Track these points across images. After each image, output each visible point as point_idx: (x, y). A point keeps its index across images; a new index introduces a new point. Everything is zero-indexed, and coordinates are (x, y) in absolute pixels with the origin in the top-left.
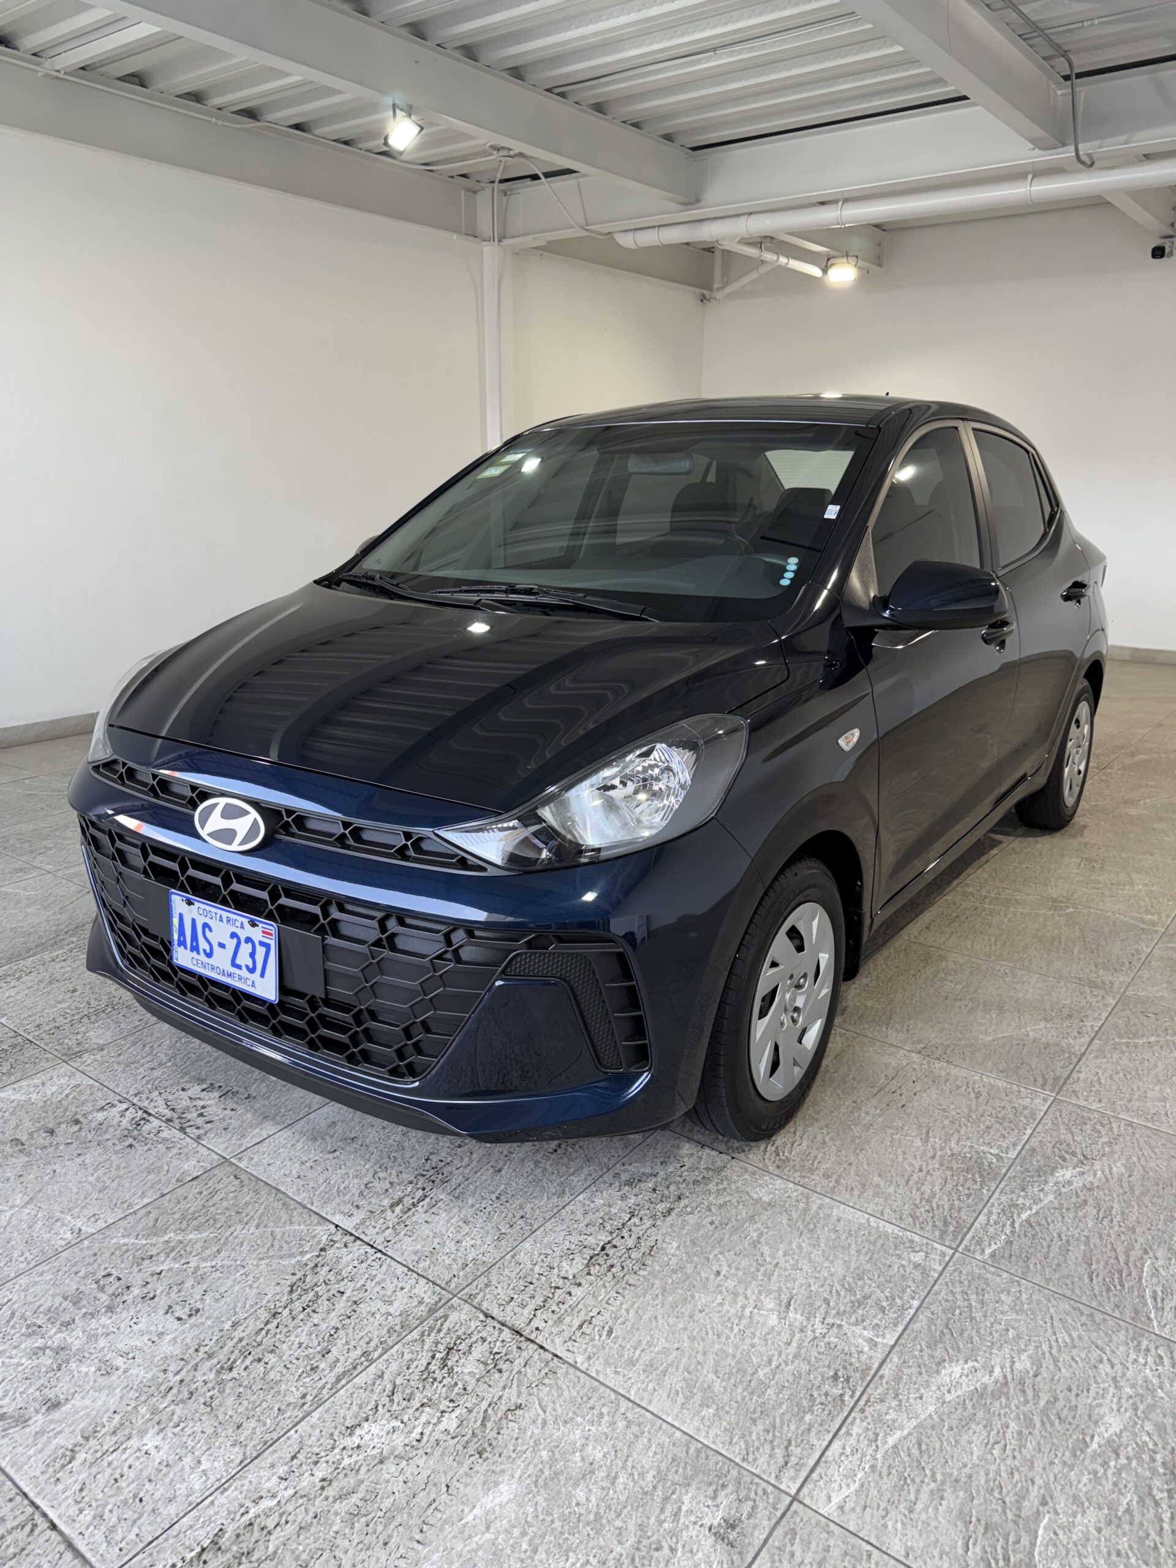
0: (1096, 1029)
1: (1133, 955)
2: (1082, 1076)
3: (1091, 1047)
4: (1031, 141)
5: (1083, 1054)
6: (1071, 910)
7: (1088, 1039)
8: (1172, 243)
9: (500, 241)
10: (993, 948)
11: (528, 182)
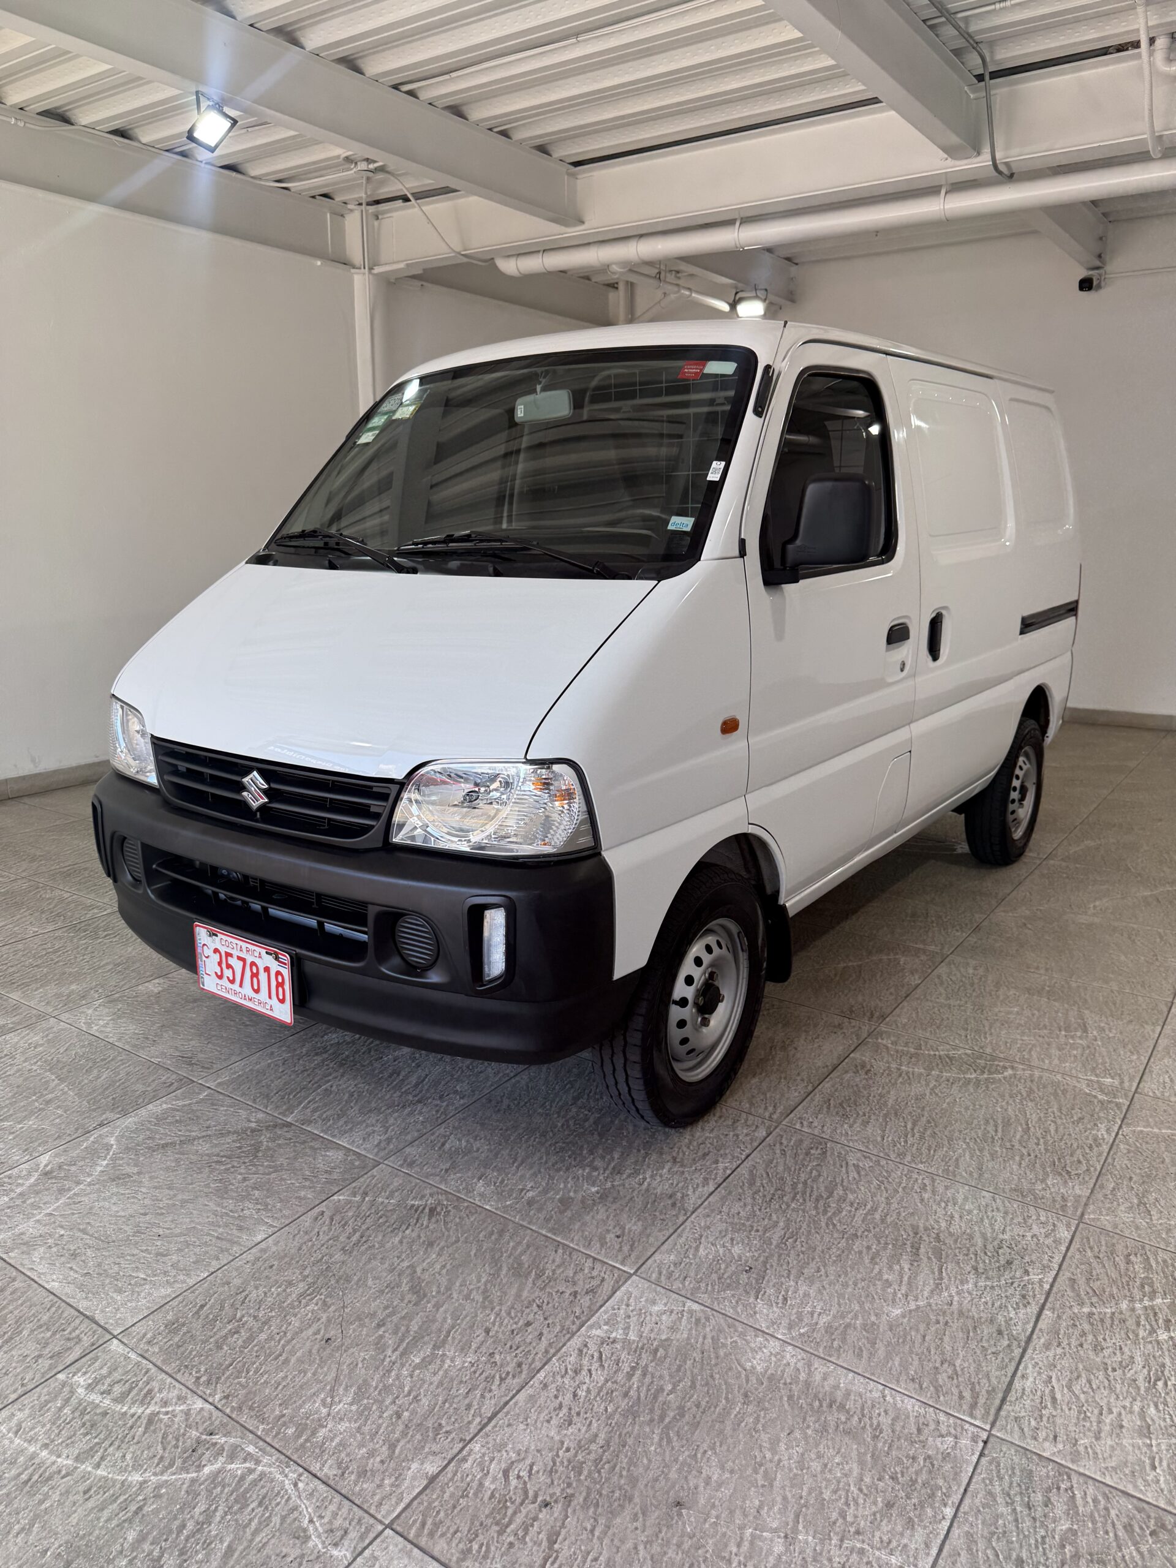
0: (1047, 1287)
1: (1091, 1147)
2: (1028, 1383)
3: (1040, 1325)
4: (945, 150)
5: (1029, 1339)
6: (1010, 1072)
7: (1034, 1309)
8: (1100, 275)
9: (371, 269)
10: (910, 1140)
11: (399, 203)
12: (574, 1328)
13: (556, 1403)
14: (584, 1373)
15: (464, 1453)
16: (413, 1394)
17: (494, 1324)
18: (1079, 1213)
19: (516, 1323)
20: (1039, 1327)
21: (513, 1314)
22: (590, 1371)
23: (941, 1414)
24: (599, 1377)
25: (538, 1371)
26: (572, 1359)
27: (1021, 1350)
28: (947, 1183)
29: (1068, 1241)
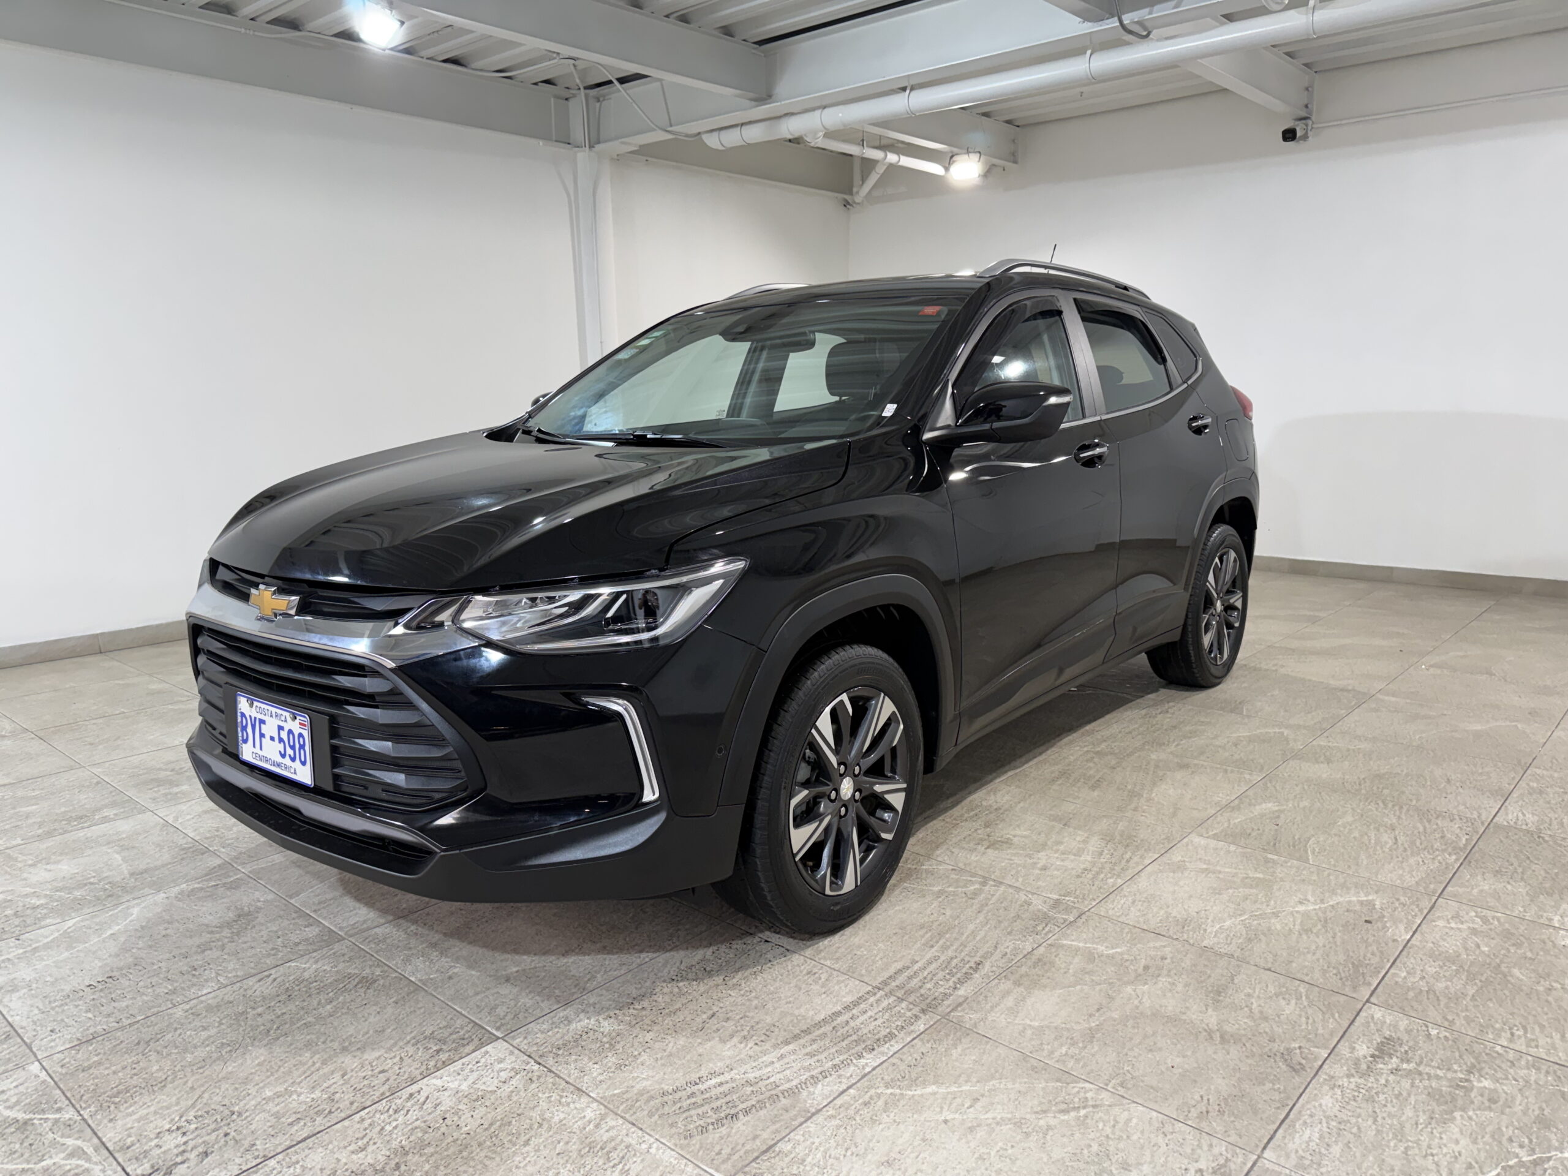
0: (868, 1069)
3: (838, 1102)
5: (818, 1111)
7: (844, 1087)
8: (1305, 125)
9: (590, 147)
11: (608, 89)
12: (419, 1077)
13: (361, 1135)
14: (402, 1112)
15: (260, 1166)
16: (249, 1119)
17: (352, 1070)
18: (949, 1010)
19: (372, 1070)
20: (835, 1102)
21: (374, 1064)
22: (408, 1111)
23: (691, 1166)
24: (412, 1116)
25: (365, 1108)
26: (399, 1102)
27: (803, 1120)
28: (843, 978)
29: (918, 1033)
